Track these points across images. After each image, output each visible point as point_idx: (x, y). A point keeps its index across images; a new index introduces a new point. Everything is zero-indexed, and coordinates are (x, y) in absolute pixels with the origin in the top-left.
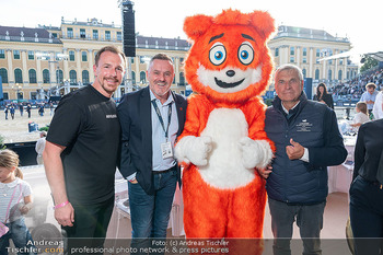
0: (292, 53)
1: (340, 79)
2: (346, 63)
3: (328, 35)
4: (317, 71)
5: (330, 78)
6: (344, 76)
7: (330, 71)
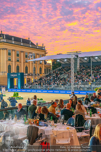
0: (9, 54)
1: (41, 73)
2: (44, 63)
3: (32, 44)
4: (27, 68)
5: (35, 72)
6: (43, 71)
7: (35, 68)
